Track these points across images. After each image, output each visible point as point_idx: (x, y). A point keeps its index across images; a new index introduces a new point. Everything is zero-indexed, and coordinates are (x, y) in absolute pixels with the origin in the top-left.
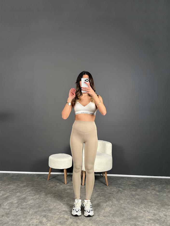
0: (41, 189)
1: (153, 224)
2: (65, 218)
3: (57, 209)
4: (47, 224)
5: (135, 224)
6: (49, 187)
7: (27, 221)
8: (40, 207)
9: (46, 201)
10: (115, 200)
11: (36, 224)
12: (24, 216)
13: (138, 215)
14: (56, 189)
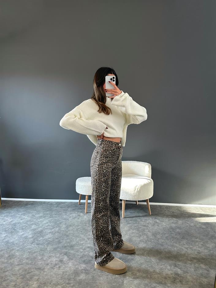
0: (61, 220)
1: (198, 264)
2: (90, 256)
3: (80, 245)
4: (68, 263)
5: (175, 264)
6: (71, 218)
7: (45, 259)
8: (59, 242)
9: (67, 235)
10: (150, 234)
11: (56, 263)
12: (41, 254)
14: (79, 220)
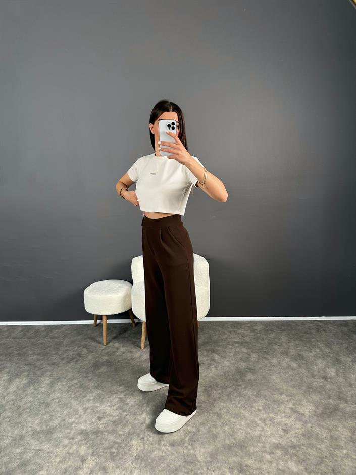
0: (45, 366)
1: (283, 461)
2: (79, 455)
3: (67, 428)
5: (241, 465)
6: (64, 362)
9: (47, 403)
13: (249, 433)
14: (78, 366)
